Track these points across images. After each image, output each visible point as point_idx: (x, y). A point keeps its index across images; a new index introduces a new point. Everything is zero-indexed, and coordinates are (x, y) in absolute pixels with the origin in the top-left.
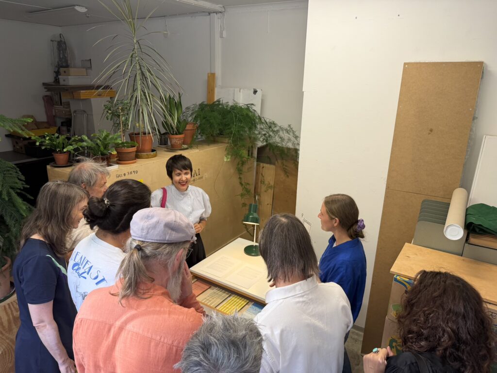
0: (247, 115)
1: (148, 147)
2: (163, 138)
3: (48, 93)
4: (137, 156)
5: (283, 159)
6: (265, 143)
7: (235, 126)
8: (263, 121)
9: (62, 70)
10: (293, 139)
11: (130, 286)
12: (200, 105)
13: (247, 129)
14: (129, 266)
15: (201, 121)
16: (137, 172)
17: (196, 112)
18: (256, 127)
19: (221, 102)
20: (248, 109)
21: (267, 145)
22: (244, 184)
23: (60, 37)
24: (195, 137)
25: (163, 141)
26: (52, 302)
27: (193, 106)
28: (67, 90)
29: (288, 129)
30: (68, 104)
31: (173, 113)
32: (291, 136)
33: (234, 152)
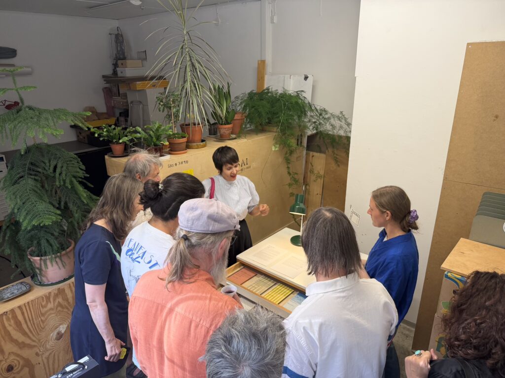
0: (297, 103)
1: (197, 137)
2: (212, 128)
3: (107, 85)
4: (188, 147)
5: (333, 147)
6: (315, 132)
7: (284, 114)
8: (313, 108)
9: (120, 62)
10: (345, 126)
11: (176, 272)
12: (249, 94)
13: (296, 117)
14: (176, 254)
15: (249, 110)
16: (187, 162)
17: (245, 101)
18: (305, 114)
19: (270, 90)
20: (298, 95)
21: (316, 134)
22: (292, 173)
23: (118, 30)
24: (244, 126)
25: (213, 131)
26: (105, 285)
27: (242, 96)
28: (124, 82)
29: (340, 116)
30: (125, 96)
31: (222, 103)
32: (343, 123)
33: (282, 142)
